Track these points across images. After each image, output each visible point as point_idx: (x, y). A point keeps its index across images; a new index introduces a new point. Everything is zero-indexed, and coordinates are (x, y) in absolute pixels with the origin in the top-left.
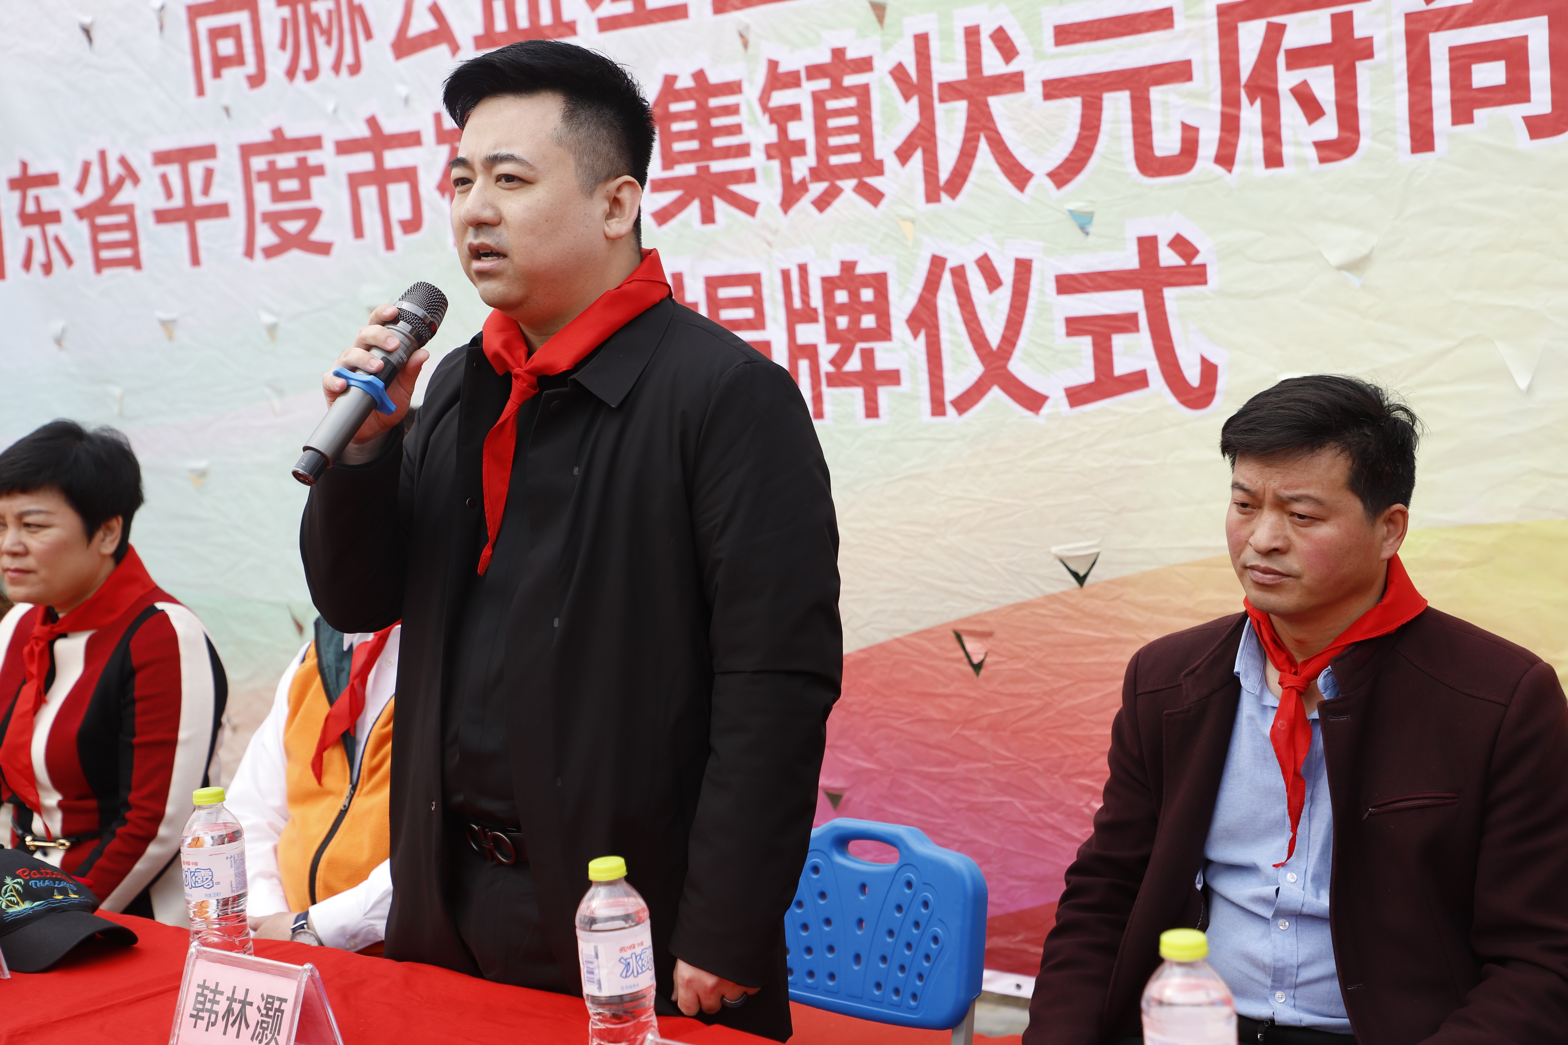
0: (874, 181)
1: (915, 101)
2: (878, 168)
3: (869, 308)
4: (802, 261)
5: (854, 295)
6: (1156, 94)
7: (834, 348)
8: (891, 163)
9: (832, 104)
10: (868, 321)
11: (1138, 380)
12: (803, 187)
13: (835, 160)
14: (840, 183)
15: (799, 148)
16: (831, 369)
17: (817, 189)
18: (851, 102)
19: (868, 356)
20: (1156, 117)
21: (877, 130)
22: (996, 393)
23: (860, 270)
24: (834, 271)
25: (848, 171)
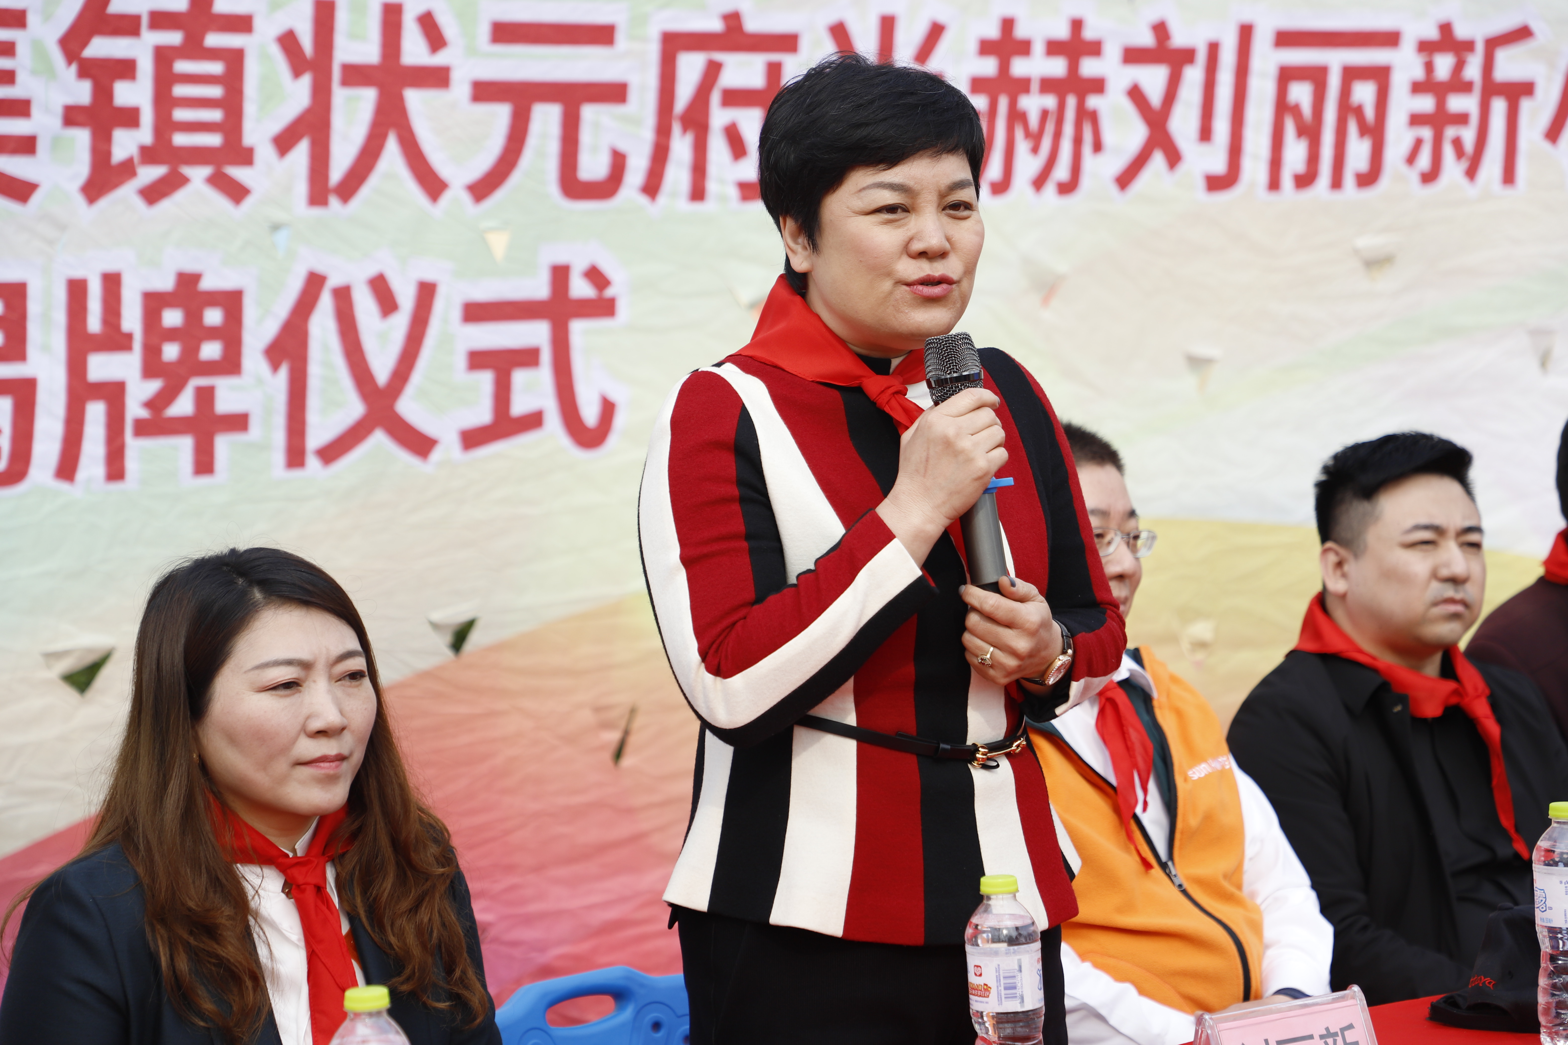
0: (238, 173)
1: (306, 80)
2: (246, 157)
3: (213, 333)
4: (111, 267)
5: (193, 317)
6: (590, 113)
7: (154, 386)
8: (265, 152)
9: (182, 66)
10: (211, 350)
11: (534, 421)
12: (127, 169)
13: (180, 139)
14: (187, 171)
15: (130, 118)
16: (144, 414)
17: (149, 174)
18: (216, 68)
19: (205, 397)
20: (586, 136)
21: (250, 108)
22: (379, 439)
23: (207, 284)
24: (166, 283)
25: (198, 156)
